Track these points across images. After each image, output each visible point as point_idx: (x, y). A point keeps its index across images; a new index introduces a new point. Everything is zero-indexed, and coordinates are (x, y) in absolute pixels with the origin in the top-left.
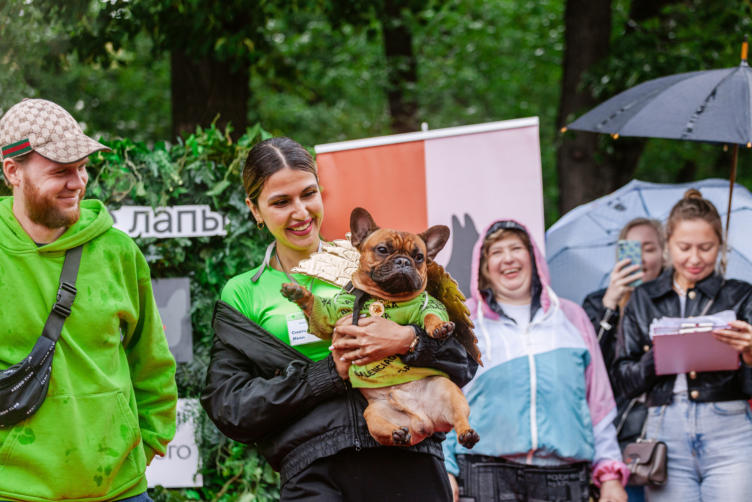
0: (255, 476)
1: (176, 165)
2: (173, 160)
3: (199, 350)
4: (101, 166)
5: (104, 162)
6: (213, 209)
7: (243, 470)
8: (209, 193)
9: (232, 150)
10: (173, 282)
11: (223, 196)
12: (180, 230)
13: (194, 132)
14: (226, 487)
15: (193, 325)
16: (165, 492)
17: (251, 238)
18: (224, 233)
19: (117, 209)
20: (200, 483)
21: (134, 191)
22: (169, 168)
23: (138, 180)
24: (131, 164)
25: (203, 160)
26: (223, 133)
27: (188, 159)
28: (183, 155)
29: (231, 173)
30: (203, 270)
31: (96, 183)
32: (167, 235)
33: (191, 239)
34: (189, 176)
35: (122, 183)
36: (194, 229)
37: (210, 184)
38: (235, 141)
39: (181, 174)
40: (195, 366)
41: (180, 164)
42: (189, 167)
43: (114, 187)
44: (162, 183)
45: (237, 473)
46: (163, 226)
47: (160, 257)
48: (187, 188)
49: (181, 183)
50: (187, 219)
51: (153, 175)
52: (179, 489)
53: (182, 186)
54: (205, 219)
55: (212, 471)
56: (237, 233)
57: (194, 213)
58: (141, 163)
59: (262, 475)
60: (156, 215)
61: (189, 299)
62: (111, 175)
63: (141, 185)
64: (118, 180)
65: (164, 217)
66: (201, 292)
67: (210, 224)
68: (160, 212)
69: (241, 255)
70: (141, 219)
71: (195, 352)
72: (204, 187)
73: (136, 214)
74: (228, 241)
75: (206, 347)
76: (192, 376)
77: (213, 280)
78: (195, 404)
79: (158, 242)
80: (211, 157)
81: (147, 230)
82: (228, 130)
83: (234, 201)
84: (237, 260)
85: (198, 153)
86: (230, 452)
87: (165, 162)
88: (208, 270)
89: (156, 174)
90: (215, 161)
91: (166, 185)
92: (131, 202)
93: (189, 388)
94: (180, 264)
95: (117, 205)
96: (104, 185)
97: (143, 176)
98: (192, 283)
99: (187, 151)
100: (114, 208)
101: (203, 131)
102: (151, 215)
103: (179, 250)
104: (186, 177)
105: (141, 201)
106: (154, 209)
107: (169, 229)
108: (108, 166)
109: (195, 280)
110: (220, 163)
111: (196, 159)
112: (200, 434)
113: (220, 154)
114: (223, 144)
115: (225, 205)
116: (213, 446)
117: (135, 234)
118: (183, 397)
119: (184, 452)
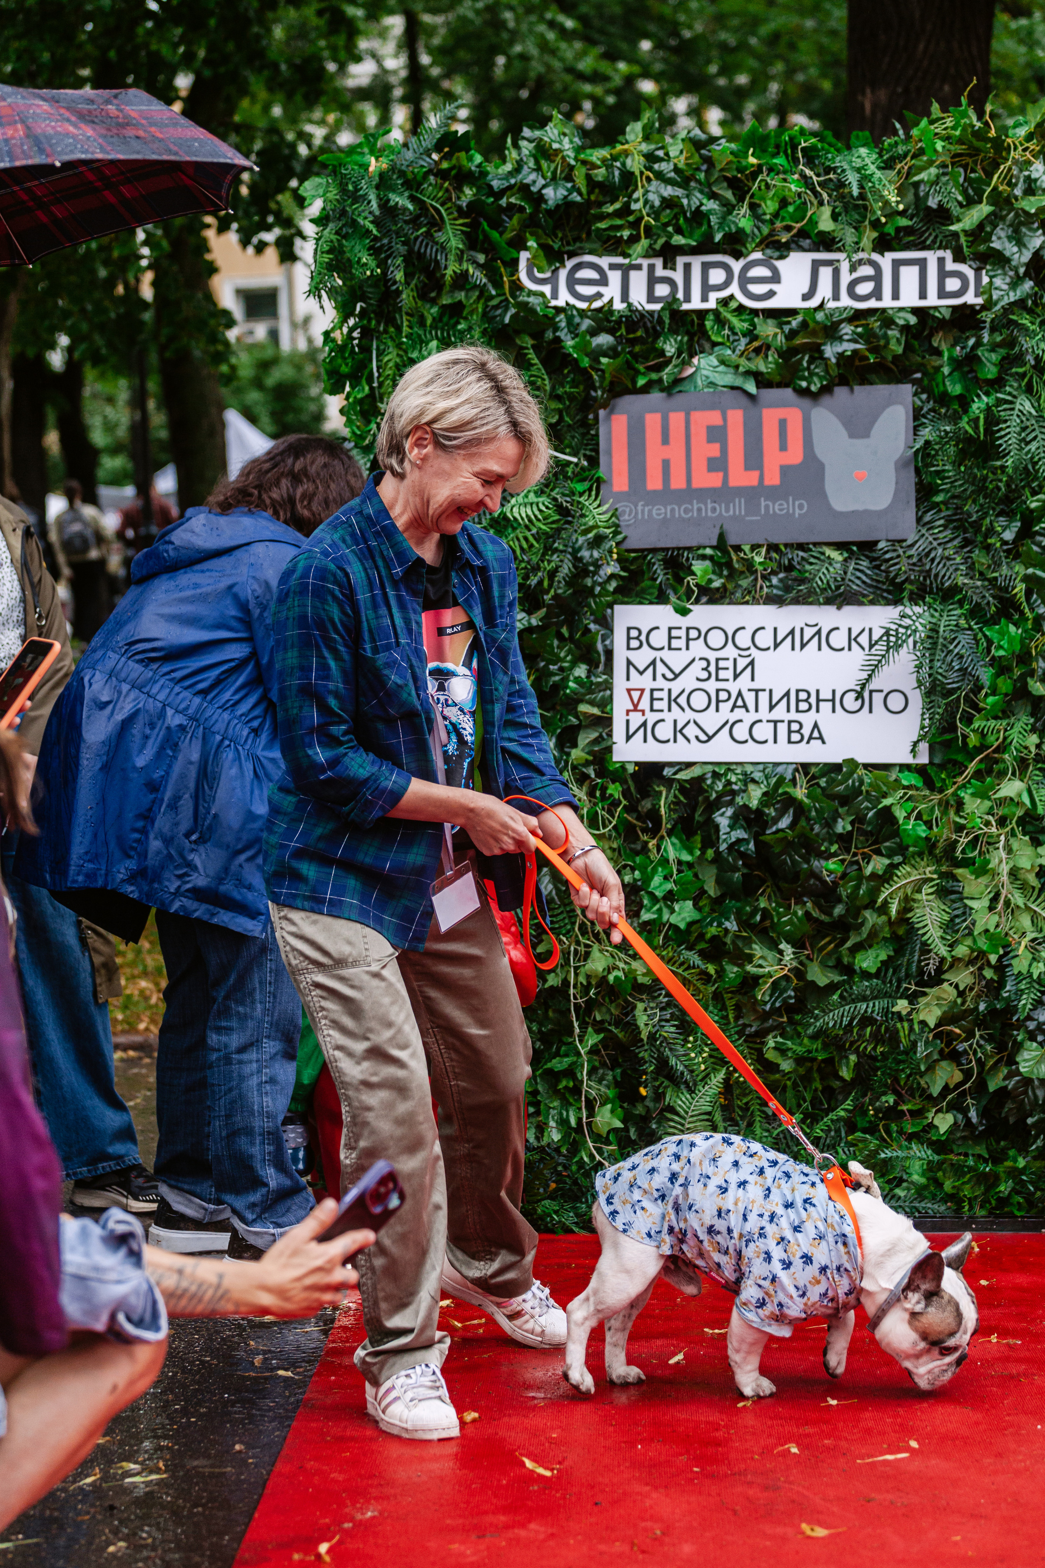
0: (1026, 748)
1: (892, 174)
2: (887, 165)
3: (928, 518)
4: (754, 175)
5: (759, 169)
6: (959, 257)
7: (1005, 738)
8: (953, 228)
9: (999, 145)
10: (882, 390)
11: (981, 232)
12: (896, 296)
13: (928, 114)
14: (972, 767)
15: (918, 471)
17: (1030, 311)
18: (980, 301)
19: (782, 257)
20: (924, 759)
21: (813, 223)
22: (880, 180)
23: (821, 203)
24: (808, 172)
25: (944, 166)
26: (981, 114)
27: (915, 162)
28: (905, 156)
29: (995, 189)
30: (938, 369)
31: (745, 209)
32: (872, 304)
33: (915, 311)
34: (916, 195)
35: (791, 209)
36: (923, 295)
37: (956, 211)
39: (901, 192)
40: (922, 545)
41: (899, 172)
42: (916, 178)
43: (776, 215)
44: (865, 208)
45: (993, 741)
47: (860, 346)
49: (901, 207)
50: (909, 276)
51: (850, 193)
52: (887, 767)
53: (902, 214)
54: (943, 275)
55: (948, 737)
56: (1006, 301)
57: (922, 264)
58: (828, 170)
59: (1038, 746)
60: (853, 269)
61: (911, 424)
62: (771, 193)
63: (826, 212)
64: (784, 203)
65: (868, 270)
66: (933, 410)
67: (953, 284)
68: (860, 262)
69: (1011, 343)
70: (826, 273)
71: (919, 520)
73: (816, 265)
74: (988, 317)
75: (940, 511)
76: (914, 564)
77: (955, 389)
78: (919, 616)
79: (858, 316)
80: (957, 159)
81: (836, 297)
82: (988, 108)
83: (1000, 242)
84: (1003, 352)
85: (935, 151)
86: (981, 705)
87: (872, 168)
88: (946, 370)
89: (856, 191)
90: (966, 167)
91: (873, 212)
92: (806, 243)
93: (908, 586)
94: (896, 357)
95: (783, 250)
96: (760, 211)
97: (830, 196)
98: (915, 394)
99: (912, 147)
100: (777, 254)
101: (944, 110)
102: (845, 266)
103: (893, 333)
104: (910, 197)
105: (826, 242)
106: (850, 257)
107: (877, 294)
108: (767, 177)
109: (922, 388)
110: (973, 171)
111: (931, 163)
112: (926, 669)
113: (974, 152)
114: (980, 134)
115: (982, 248)
116: (951, 692)
117: (814, 303)
118: (896, 602)
119: (896, 702)
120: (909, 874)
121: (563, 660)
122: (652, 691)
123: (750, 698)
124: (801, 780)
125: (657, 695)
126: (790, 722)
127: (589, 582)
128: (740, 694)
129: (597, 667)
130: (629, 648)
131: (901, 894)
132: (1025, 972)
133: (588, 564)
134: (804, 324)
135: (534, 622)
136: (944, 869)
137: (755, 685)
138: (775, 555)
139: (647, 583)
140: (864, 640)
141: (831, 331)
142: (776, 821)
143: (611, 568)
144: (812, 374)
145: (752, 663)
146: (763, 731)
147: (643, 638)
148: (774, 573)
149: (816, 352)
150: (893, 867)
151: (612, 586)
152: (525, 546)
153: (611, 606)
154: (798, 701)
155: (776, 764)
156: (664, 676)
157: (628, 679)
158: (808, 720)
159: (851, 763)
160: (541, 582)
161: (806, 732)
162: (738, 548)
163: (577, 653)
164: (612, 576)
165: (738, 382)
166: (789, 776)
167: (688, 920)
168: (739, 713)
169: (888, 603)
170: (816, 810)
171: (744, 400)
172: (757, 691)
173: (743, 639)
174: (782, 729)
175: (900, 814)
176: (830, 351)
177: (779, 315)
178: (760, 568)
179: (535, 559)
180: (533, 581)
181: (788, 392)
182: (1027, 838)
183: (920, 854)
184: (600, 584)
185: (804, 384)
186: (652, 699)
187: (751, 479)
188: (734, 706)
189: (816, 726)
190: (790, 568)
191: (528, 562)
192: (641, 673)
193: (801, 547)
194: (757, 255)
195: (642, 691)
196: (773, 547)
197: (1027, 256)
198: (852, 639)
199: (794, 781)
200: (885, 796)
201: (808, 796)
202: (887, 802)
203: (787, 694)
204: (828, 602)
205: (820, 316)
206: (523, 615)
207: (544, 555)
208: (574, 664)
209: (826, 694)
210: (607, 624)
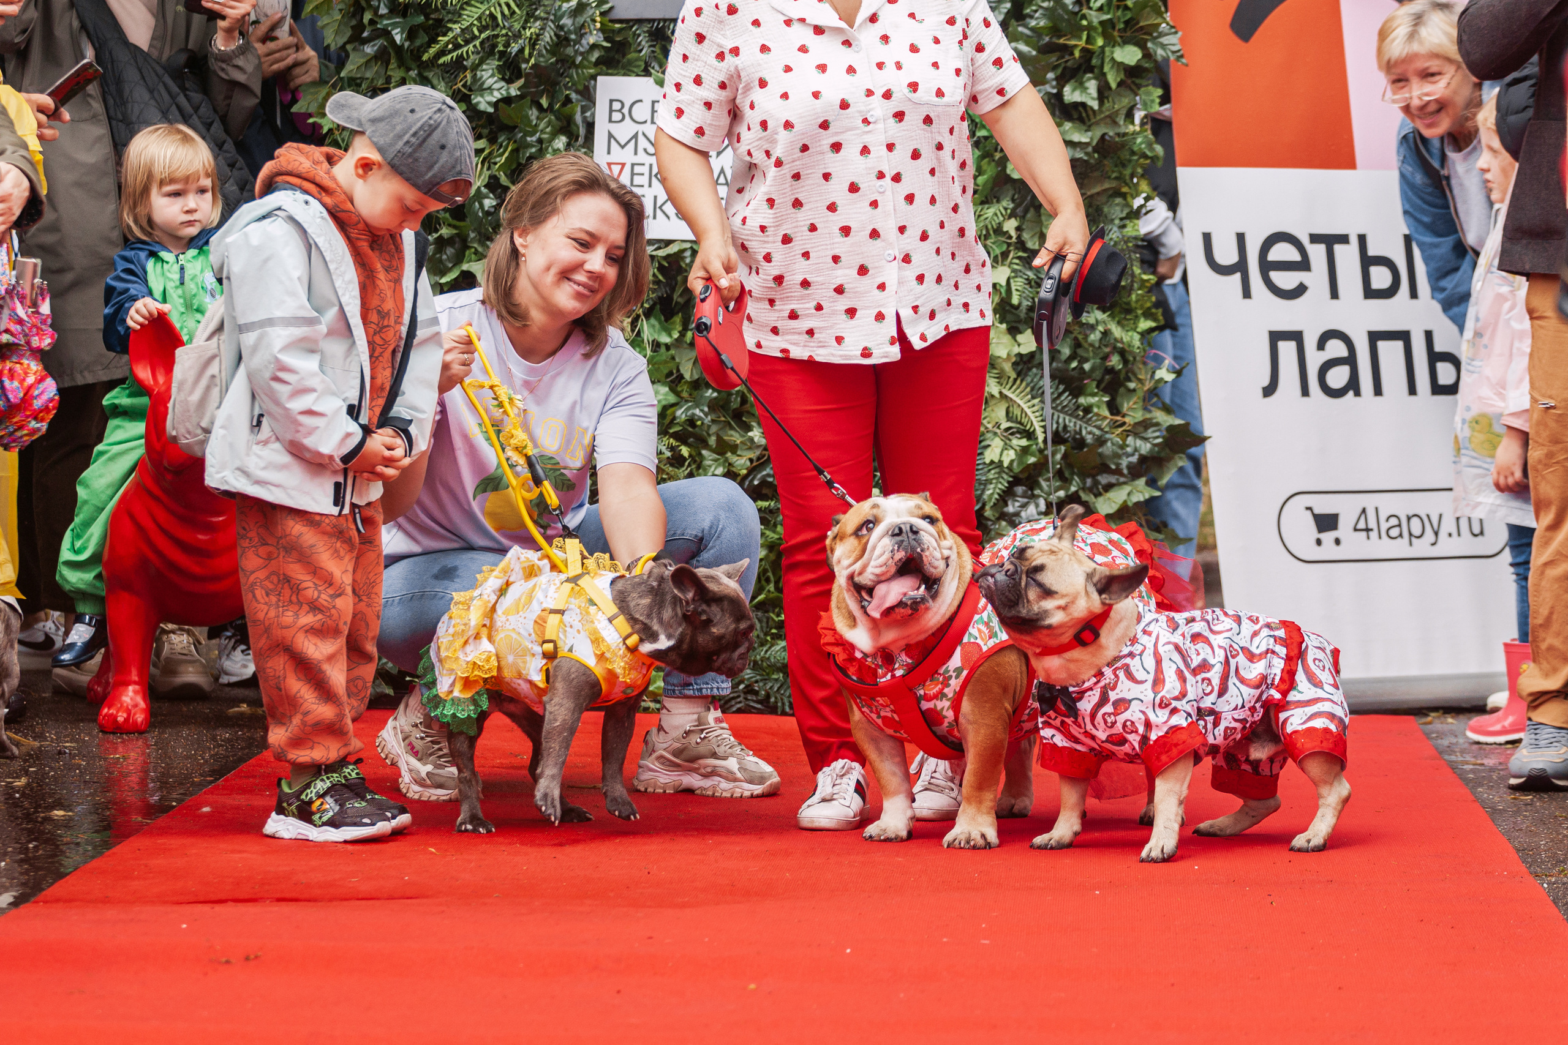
121: (542, 132)
122: (633, 165)
125: (637, 169)
127: (570, 51)
129: (577, 140)
130: (610, 121)
132: (996, 460)
133: (569, 32)
135: (514, 92)
139: (632, 55)
143: (594, 37)
147: (626, 111)
151: (595, 55)
152: (506, 12)
153: (594, 78)
156: (645, 150)
157: (609, 153)
160: (522, 50)
163: (558, 124)
164: (594, 47)
167: (664, 403)
179: (517, 26)
180: (514, 48)
182: (1004, 326)
184: (582, 54)
186: (633, 174)
191: (509, 29)
192: (623, 147)
195: (623, 165)
206: (503, 84)
207: (526, 21)
208: (554, 135)
210: (588, 95)
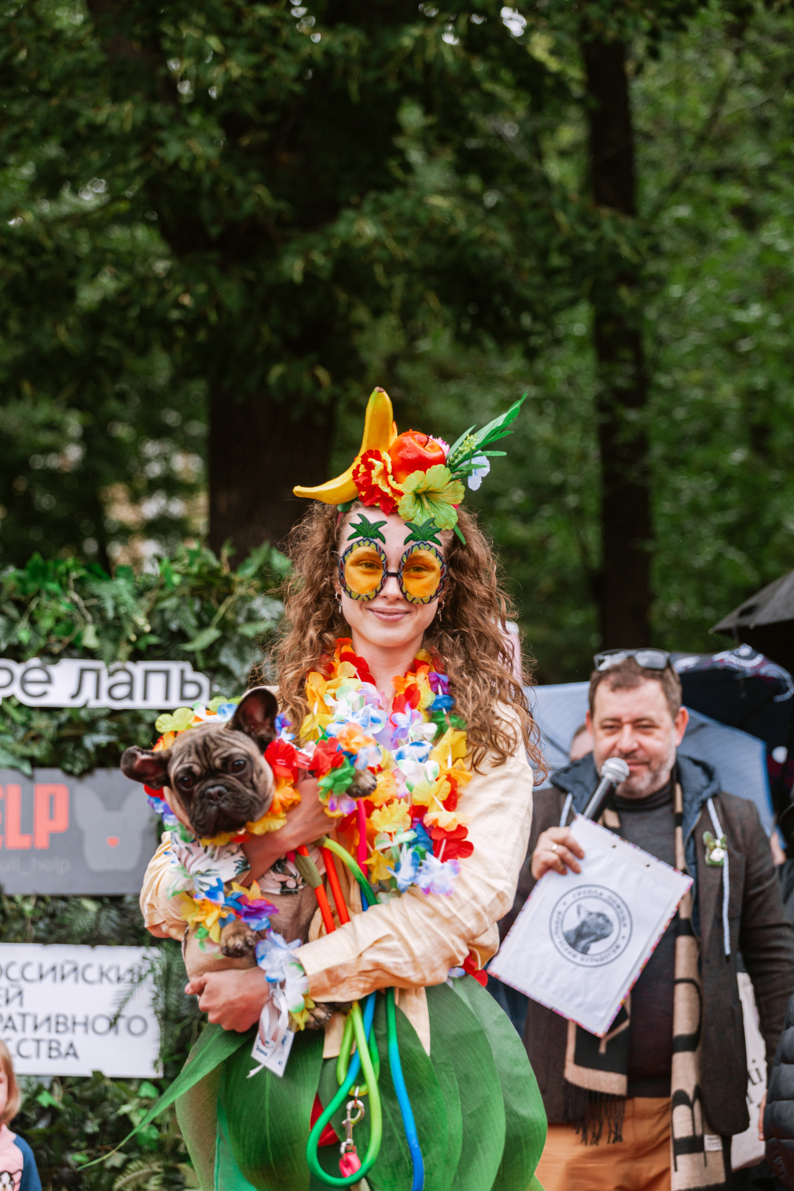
1: (143, 601)
2: (140, 594)
4: (34, 598)
5: (38, 594)
6: (196, 668)
8: (189, 647)
9: (228, 582)
11: (211, 651)
12: (145, 697)
16: (108, 1083)
19: (54, 663)
20: (158, 1073)
21: (79, 638)
22: (132, 607)
23: (86, 622)
24: (76, 597)
25: (183, 597)
26: (218, 556)
27: (161, 593)
29: (223, 616)
31: (25, 623)
32: (126, 704)
34: (162, 619)
35: (62, 626)
36: (167, 698)
37: (191, 632)
38: (234, 568)
39: (149, 616)
41: (149, 601)
42: (162, 606)
43: (51, 630)
44: (120, 628)
46: (121, 691)
47: (113, 738)
48: (160, 636)
49: (148, 628)
50: (157, 682)
51: (107, 616)
52: (128, 1080)
53: (152, 632)
54: (184, 682)
57: (167, 673)
58: (93, 596)
60: (111, 674)
62: (47, 612)
63: (91, 629)
64: (58, 620)
65: (122, 677)
67: (191, 690)
68: (117, 670)
70: (90, 679)
72: (182, 636)
73: (83, 671)
79: (114, 714)
80: (195, 592)
81: (97, 697)
82: (227, 551)
83: (227, 658)
85: (174, 585)
87: (127, 597)
89: (110, 614)
90: (201, 598)
91: (126, 632)
92: (75, 653)
95: (55, 658)
96: (38, 626)
97: (93, 617)
100: (51, 661)
102: (104, 674)
103: (143, 728)
104: (157, 621)
105: (90, 654)
106: (107, 665)
107: (130, 696)
108: (44, 600)
110: (208, 600)
111: (171, 595)
112: (161, 1000)
113: (209, 586)
114: (214, 573)
115: (212, 663)
116: (183, 1018)
117: (78, 702)
118: (139, 944)
119: (137, 1026)
120: (141, 1168)
123: (18, 1021)
124: (57, 1089)
126: (50, 1041)
128: (10, 1018)
131: (133, 1184)
134: (70, 720)
136: (170, 1163)
137: (24, 1010)
138: (42, 905)
140: (113, 975)
141: (91, 726)
142: (36, 1122)
144: (75, 758)
145: (20, 993)
146: (28, 1048)
148: (41, 918)
149: (78, 741)
150: (128, 1161)
154: (58, 1023)
155: (37, 1076)
158: (65, 1040)
159: (98, 1075)
161: (64, 1049)
162: (11, 899)
165: (16, 763)
166: (47, 1085)
168: (9, 1033)
169: (132, 944)
170: (70, 1115)
171: (21, 779)
172: (24, 1015)
173: (14, 973)
174: (44, 1047)
175: (136, 1119)
176: (90, 741)
177: (51, 711)
178: (28, 915)
181: (57, 773)
183: (151, 1152)
185: (68, 767)
187: (24, 842)
188: (6, 1027)
189: (71, 1046)
190: (52, 916)
193: (64, 898)
194: (35, 662)
196: (40, 898)
197: (247, 669)
198: (103, 974)
199: (51, 1090)
200: (125, 1102)
201: (64, 1102)
202: (125, 1109)
203: (48, 1019)
204: (84, 942)
205: (83, 714)
209: (80, 1019)
